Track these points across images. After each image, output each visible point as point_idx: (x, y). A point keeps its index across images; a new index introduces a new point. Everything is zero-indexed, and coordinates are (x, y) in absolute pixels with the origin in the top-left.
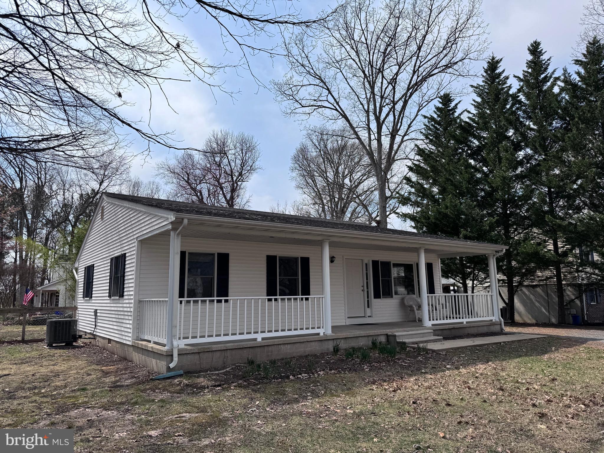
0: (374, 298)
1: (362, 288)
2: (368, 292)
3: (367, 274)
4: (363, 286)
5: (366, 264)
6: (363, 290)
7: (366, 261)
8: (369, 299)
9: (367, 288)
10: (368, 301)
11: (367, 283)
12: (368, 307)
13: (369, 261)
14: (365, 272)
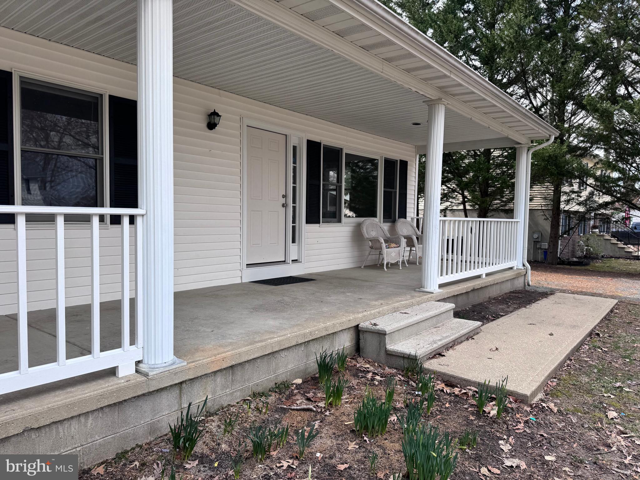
0: (308, 222)
1: (283, 200)
2: (294, 208)
3: (295, 169)
4: (285, 196)
5: (295, 148)
6: (284, 205)
7: (293, 141)
8: (297, 225)
9: (294, 202)
10: (294, 228)
11: (294, 189)
12: (294, 241)
13: (300, 139)
14: (291, 166)
